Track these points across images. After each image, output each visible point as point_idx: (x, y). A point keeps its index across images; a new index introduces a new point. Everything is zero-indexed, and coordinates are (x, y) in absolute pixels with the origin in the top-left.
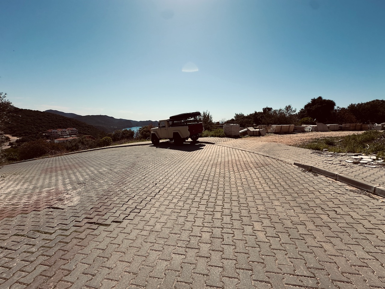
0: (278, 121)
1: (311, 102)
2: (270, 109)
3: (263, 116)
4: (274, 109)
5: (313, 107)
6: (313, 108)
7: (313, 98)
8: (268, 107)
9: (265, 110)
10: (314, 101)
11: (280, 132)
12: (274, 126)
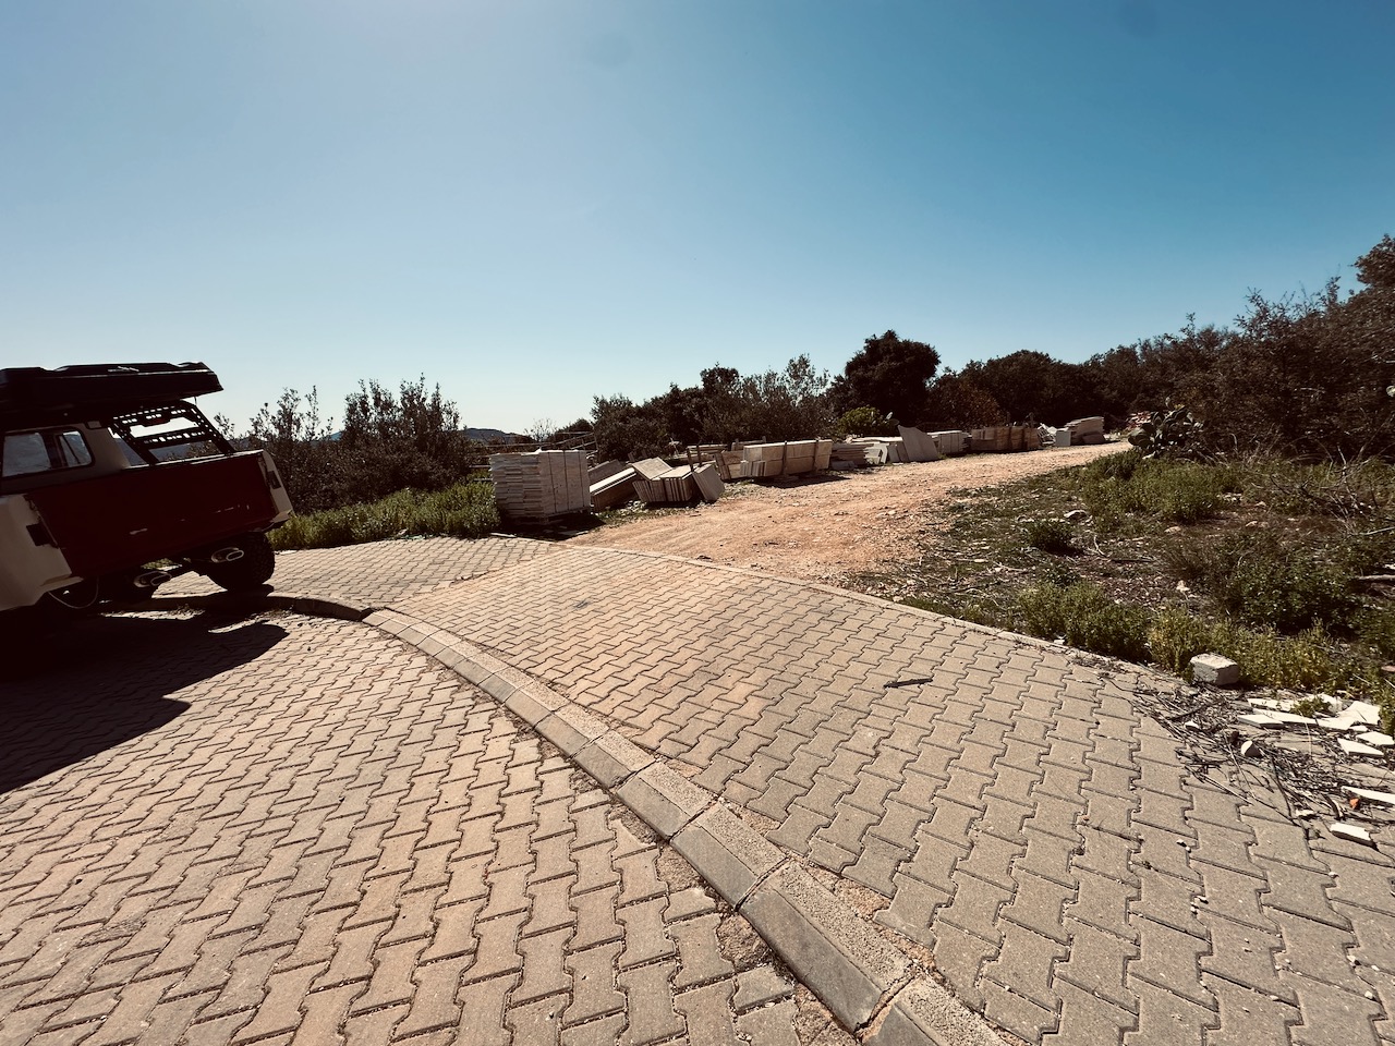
0: (765, 423)
1: (865, 352)
2: (729, 375)
3: (706, 405)
4: (745, 373)
5: (874, 370)
6: (877, 372)
7: (869, 336)
8: (720, 367)
9: (709, 377)
10: (873, 345)
11: (781, 473)
12: (755, 449)
